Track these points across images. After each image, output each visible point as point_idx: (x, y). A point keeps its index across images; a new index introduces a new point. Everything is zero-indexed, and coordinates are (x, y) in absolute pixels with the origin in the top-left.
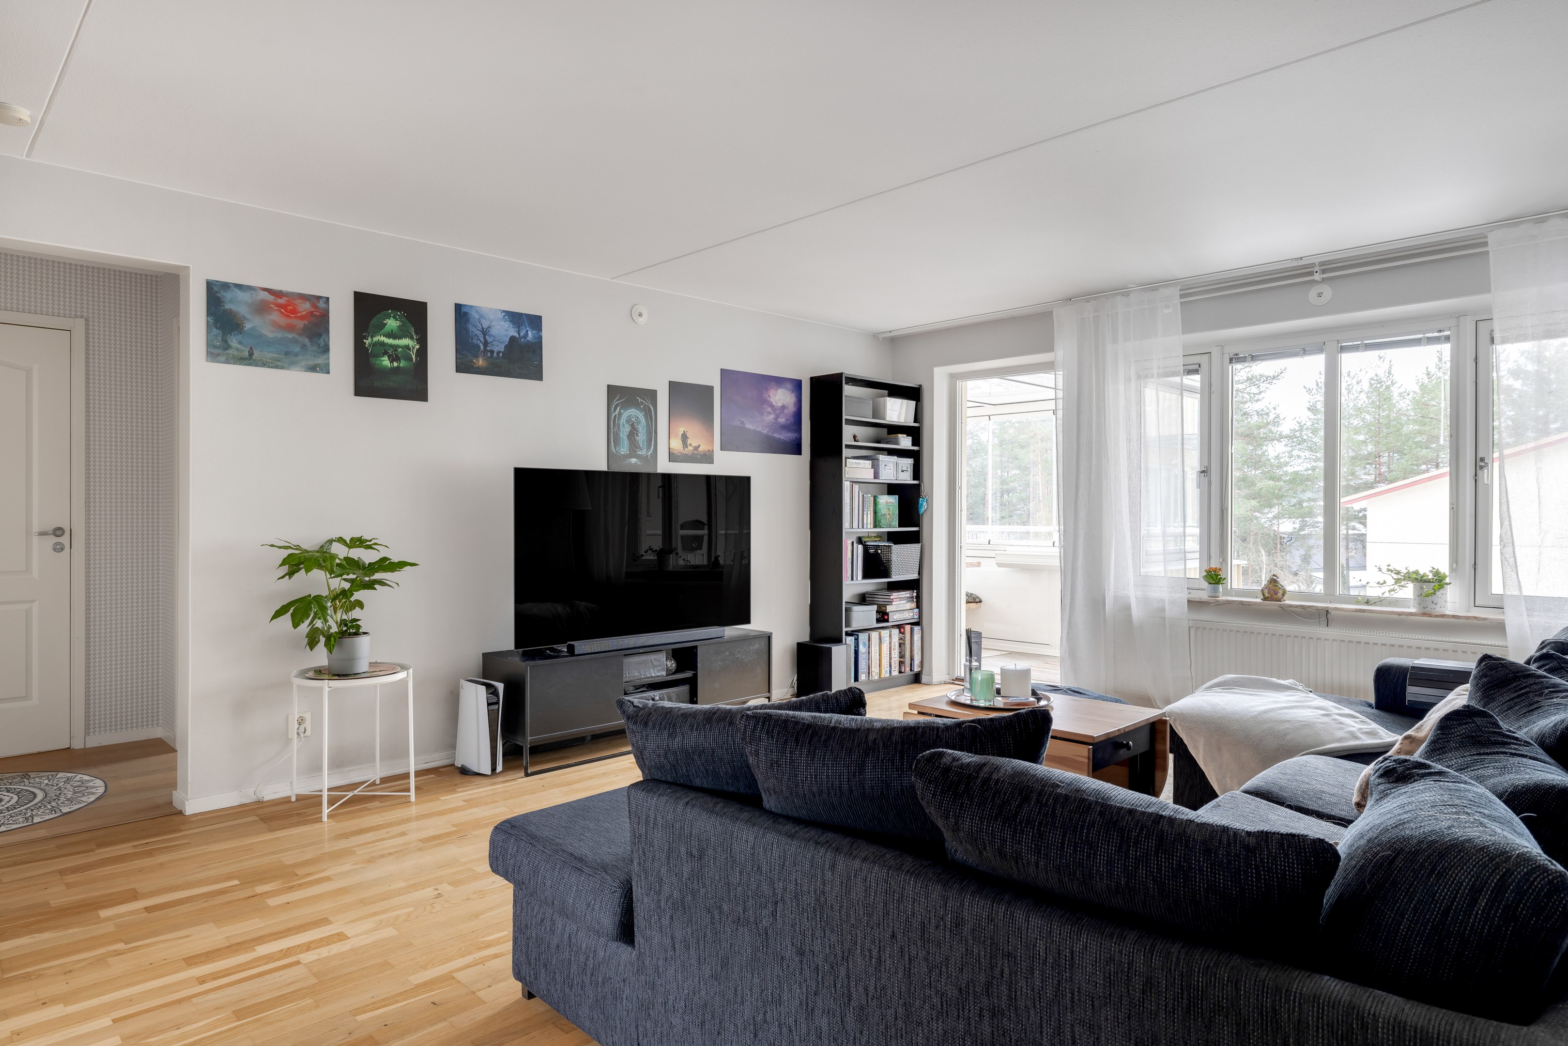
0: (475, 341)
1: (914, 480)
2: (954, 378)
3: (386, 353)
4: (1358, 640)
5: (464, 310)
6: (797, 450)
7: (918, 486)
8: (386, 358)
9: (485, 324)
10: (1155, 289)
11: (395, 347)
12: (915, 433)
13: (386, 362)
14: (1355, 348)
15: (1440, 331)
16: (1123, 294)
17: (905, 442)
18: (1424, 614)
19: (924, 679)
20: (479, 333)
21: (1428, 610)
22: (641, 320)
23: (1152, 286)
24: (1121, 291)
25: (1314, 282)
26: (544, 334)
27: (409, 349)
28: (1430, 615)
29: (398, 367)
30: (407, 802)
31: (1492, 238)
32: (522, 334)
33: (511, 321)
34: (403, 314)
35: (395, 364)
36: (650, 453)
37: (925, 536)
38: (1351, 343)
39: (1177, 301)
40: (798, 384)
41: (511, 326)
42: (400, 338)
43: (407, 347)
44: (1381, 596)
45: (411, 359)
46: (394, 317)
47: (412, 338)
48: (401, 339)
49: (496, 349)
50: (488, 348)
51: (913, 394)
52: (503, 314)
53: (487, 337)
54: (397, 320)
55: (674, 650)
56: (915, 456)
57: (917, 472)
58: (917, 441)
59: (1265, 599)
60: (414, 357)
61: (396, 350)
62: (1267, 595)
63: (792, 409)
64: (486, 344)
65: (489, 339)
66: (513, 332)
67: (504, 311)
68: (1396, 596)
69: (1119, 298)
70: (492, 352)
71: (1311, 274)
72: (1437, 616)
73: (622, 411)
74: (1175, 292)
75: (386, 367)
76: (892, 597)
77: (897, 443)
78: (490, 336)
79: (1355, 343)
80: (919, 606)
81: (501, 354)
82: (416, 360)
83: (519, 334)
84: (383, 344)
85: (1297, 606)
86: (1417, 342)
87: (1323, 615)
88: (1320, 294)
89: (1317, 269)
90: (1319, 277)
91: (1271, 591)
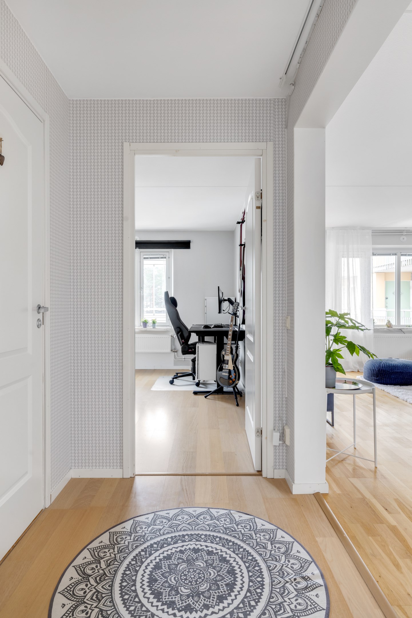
10: (363, 229)
14: (403, 255)
16: (353, 229)
25: (402, 235)
39: (371, 234)
74: (371, 231)
85: (397, 329)
87: (401, 331)
88: (403, 239)
89: (405, 231)
90: (405, 233)
91: (389, 325)
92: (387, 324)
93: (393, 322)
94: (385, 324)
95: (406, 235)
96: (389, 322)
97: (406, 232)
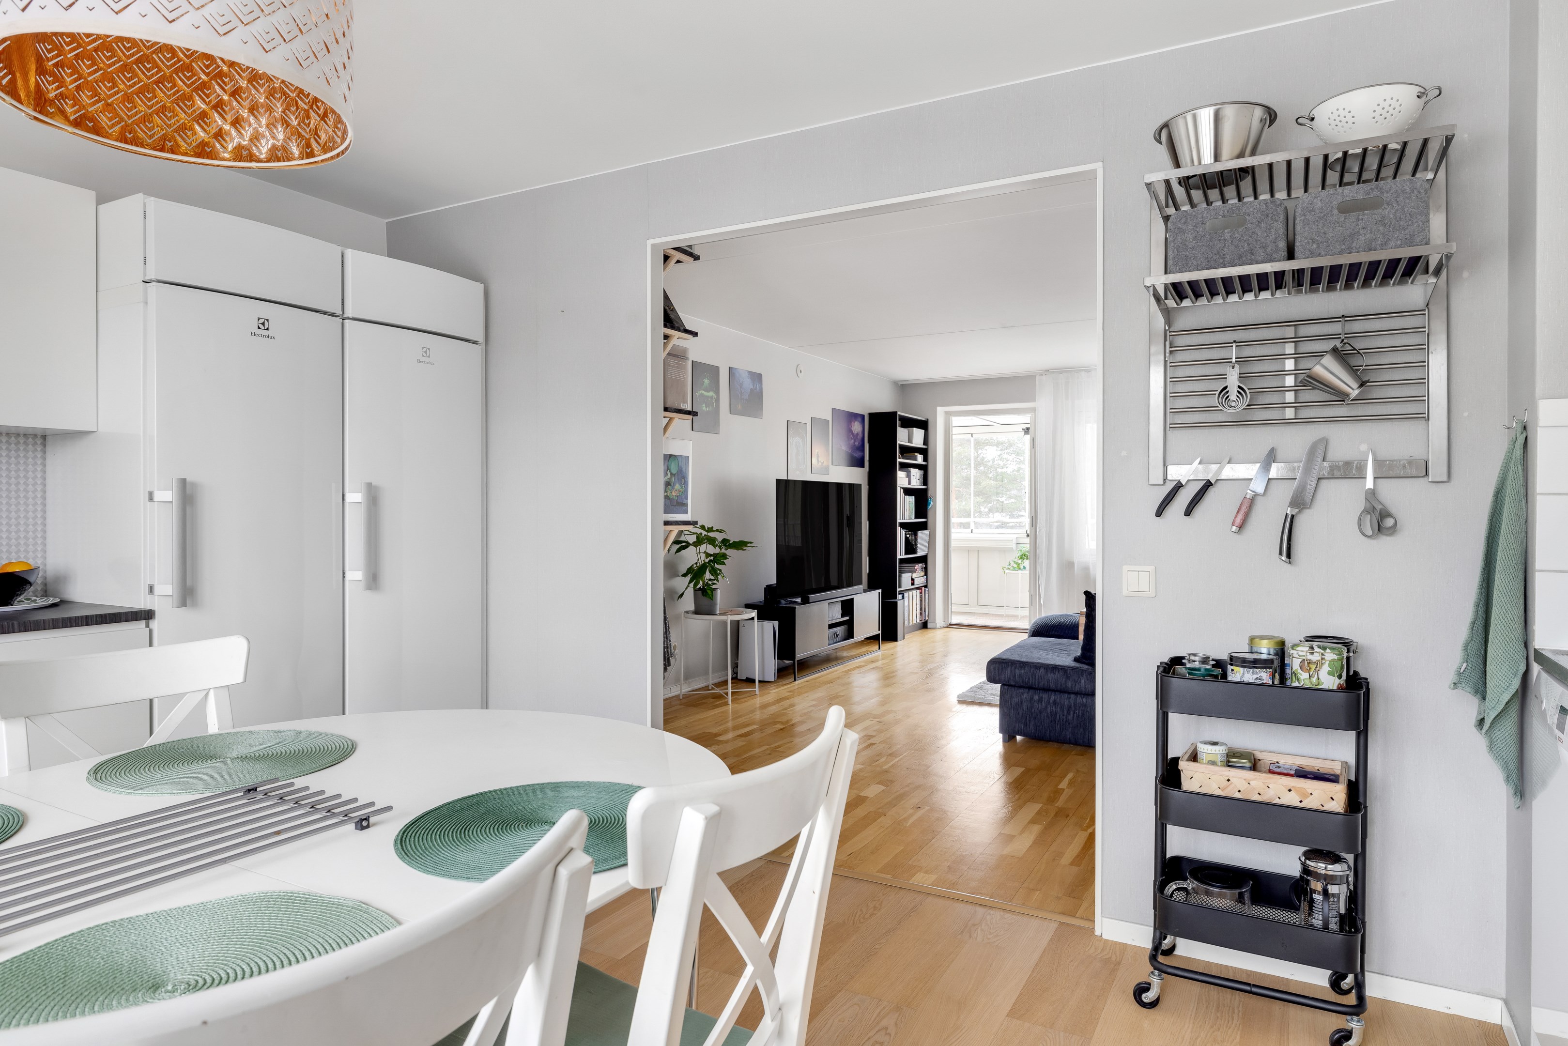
0: (737, 392)
1: (924, 485)
2: (948, 414)
3: (704, 402)
5: (733, 371)
6: (862, 466)
7: (926, 491)
8: (704, 405)
9: (741, 380)
11: (707, 398)
12: (924, 452)
13: (704, 407)
17: (920, 459)
19: (929, 625)
20: (738, 387)
26: (763, 385)
27: (713, 399)
29: (709, 411)
30: (754, 695)
32: (755, 386)
33: (751, 378)
34: (711, 375)
35: (708, 409)
36: (804, 467)
37: (930, 525)
40: (863, 416)
41: (752, 381)
47: (713, 391)
48: (710, 392)
49: (746, 397)
50: (742, 396)
51: (923, 425)
52: (749, 373)
53: (741, 388)
54: (709, 378)
55: (842, 602)
56: (924, 468)
57: (925, 481)
58: (926, 459)
60: (715, 404)
61: (707, 400)
63: (860, 435)
64: (741, 392)
65: (743, 390)
66: (752, 385)
67: (749, 371)
70: (743, 399)
73: (794, 439)
75: (704, 411)
76: (916, 568)
77: (916, 460)
78: (744, 388)
80: (926, 574)
81: (748, 401)
84: (703, 396)
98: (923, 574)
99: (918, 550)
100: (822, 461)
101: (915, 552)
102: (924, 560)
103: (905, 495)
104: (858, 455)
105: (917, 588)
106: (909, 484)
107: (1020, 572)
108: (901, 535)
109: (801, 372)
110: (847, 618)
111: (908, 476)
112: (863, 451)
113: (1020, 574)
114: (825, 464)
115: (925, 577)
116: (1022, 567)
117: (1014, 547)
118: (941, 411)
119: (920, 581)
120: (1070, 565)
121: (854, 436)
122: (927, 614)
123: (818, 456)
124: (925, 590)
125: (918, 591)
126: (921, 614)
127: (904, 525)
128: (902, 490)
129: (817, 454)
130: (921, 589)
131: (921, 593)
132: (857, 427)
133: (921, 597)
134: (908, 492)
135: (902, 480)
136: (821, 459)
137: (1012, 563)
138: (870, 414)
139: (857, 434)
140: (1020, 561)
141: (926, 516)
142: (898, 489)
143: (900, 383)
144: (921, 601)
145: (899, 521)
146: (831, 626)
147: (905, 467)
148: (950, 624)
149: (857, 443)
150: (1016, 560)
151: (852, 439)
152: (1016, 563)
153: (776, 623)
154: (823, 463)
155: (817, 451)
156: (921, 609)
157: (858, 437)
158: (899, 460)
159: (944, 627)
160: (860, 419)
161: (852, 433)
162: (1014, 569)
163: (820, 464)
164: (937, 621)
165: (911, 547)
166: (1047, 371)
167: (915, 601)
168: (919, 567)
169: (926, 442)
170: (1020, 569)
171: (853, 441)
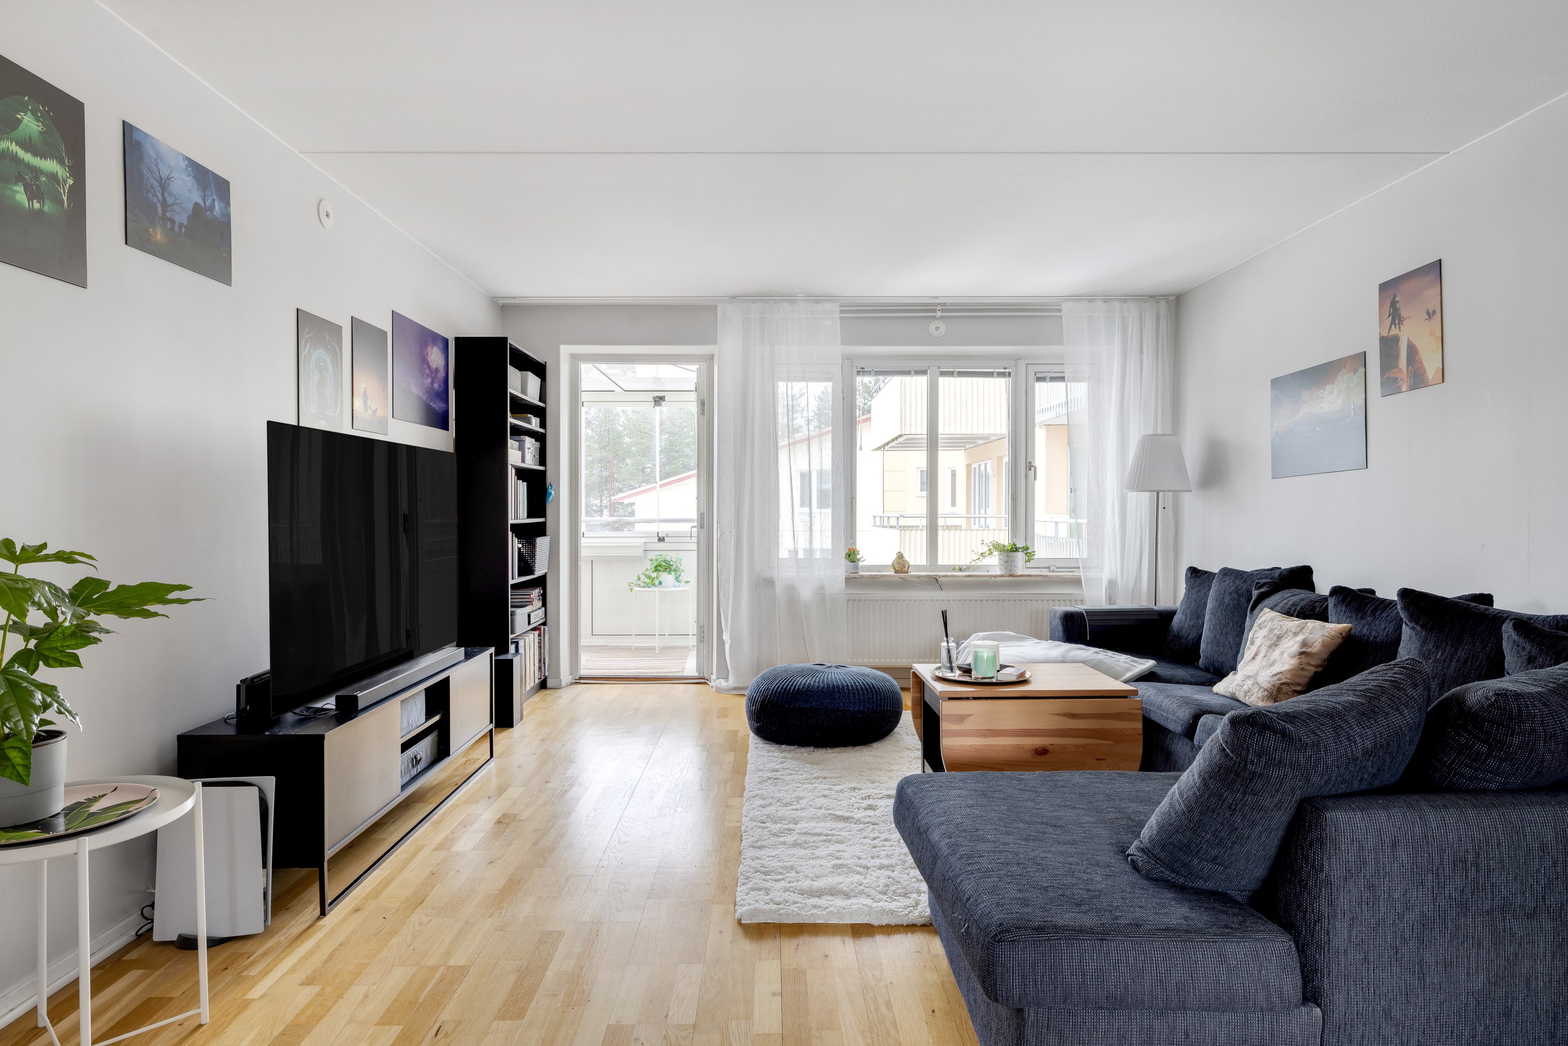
0: (150, 195)
1: (540, 465)
2: (576, 359)
3: (19, 179)
4: (976, 599)
5: (137, 137)
6: (445, 427)
7: (544, 473)
8: (20, 188)
9: (165, 173)
10: (817, 302)
11: (36, 172)
12: (540, 413)
13: (20, 195)
14: (951, 374)
15: (1005, 368)
16: (789, 301)
17: (534, 424)
18: (1010, 576)
19: (549, 684)
20: (156, 184)
21: (1012, 573)
22: (329, 223)
23: (816, 299)
24: (788, 298)
25: (935, 317)
26: (234, 210)
27: (58, 183)
28: (1014, 576)
29: (40, 212)
31: (1065, 307)
32: (208, 203)
33: (195, 177)
34: (48, 112)
35: (37, 205)
36: (337, 413)
37: (550, 527)
38: (947, 370)
39: (837, 315)
40: (446, 341)
41: (196, 186)
42: (43, 156)
43: (53, 177)
44: (968, 564)
45: (58, 201)
46: (34, 113)
47: (61, 162)
48: (46, 158)
49: (177, 219)
50: (168, 214)
51: (539, 370)
52: (186, 163)
53: (166, 194)
54: (37, 120)
55: (428, 687)
56: (540, 438)
57: (542, 460)
58: (543, 425)
59: (896, 572)
60: (65, 199)
61: (36, 178)
62: (897, 569)
63: (442, 374)
64: (165, 205)
65: (170, 201)
66: (196, 197)
67: (187, 159)
68: (980, 563)
69: (786, 304)
70: (173, 222)
71: (934, 311)
72: (1018, 576)
73: (312, 350)
74: (836, 307)
75: (18, 206)
76: (532, 596)
77: (529, 422)
78: (171, 194)
79: (949, 370)
80: (544, 604)
81: (183, 229)
82: (69, 205)
83: (205, 203)
84: (15, 158)
85: (924, 576)
86: (990, 375)
87: (935, 582)
88: (937, 329)
89: (939, 308)
90: (939, 314)
91: (901, 565)
92: (893, 565)
93: (917, 558)
94: (890, 563)
95: (941, 317)
96: (900, 556)
97: (943, 311)
98: (540, 604)
99: (536, 569)
100: (374, 408)
101: (531, 572)
102: (541, 582)
103: (518, 479)
104: (438, 406)
105: (534, 629)
106: (523, 461)
107: (653, 589)
108: (514, 545)
109: (327, 215)
110: (436, 718)
111: (521, 448)
112: (446, 401)
113: (657, 593)
114: (380, 413)
115: (543, 608)
116: (657, 582)
117: (642, 554)
118: (565, 350)
119: (537, 617)
120: (769, 583)
121: (431, 372)
122: (547, 666)
123: (365, 397)
124: (544, 629)
125: (537, 633)
126: (540, 668)
127: (516, 528)
128: (514, 471)
129: (365, 393)
130: (540, 629)
131: (539, 635)
132: (435, 357)
133: (540, 643)
134: (522, 474)
135: (514, 457)
136: (373, 404)
137: (643, 577)
138: (457, 339)
139: (437, 369)
140: (654, 575)
141: (543, 514)
142: (510, 467)
143: (501, 302)
144: (540, 647)
145: (511, 521)
146: (405, 746)
147: (518, 432)
148: (581, 678)
149: (436, 386)
150: (647, 573)
151: (427, 375)
152: (649, 577)
153: (269, 783)
154: (375, 411)
155: (363, 385)
156: (540, 661)
157: (438, 375)
158: (511, 420)
159: (572, 684)
160: (441, 344)
161: (429, 367)
162: (647, 585)
163: (370, 412)
164: (562, 677)
165: (526, 567)
166: (733, 298)
167: (532, 650)
168: (536, 593)
169: (543, 397)
170: (654, 585)
171: (429, 380)
